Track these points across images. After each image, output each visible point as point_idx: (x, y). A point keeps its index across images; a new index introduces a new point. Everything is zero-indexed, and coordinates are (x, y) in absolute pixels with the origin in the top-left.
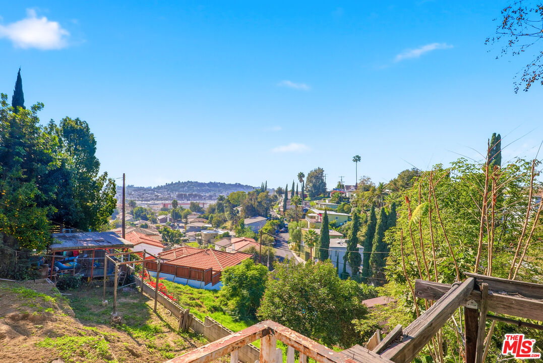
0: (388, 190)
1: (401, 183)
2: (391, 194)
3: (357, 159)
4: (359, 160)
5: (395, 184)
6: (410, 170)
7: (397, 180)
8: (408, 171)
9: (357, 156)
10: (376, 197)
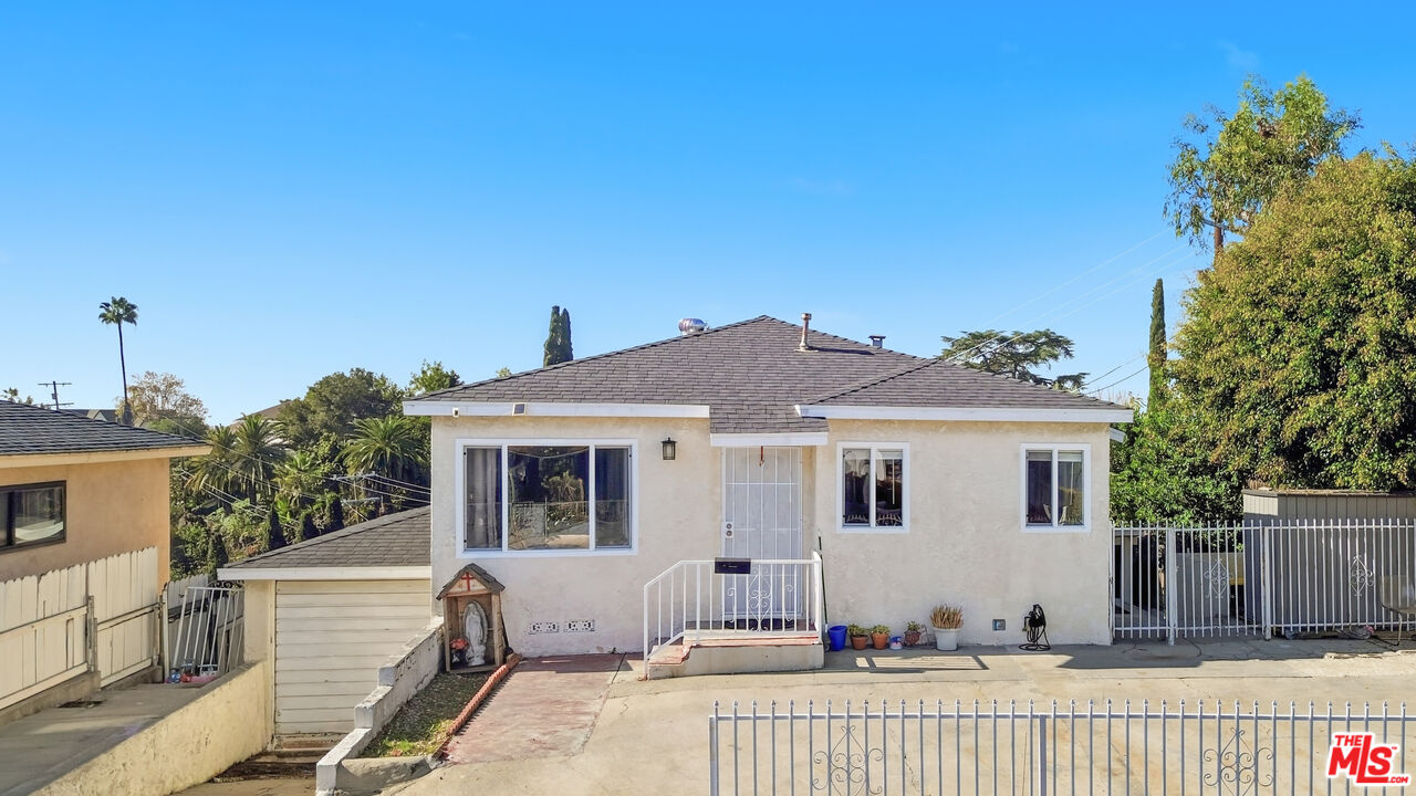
0: (279, 441)
1: (321, 416)
2: (297, 457)
3: (121, 312)
4: (131, 318)
5: (303, 419)
6: (348, 375)
7: (305, 406)
8: (341, 377)
9: (121, 302)
10: (239, 464)
